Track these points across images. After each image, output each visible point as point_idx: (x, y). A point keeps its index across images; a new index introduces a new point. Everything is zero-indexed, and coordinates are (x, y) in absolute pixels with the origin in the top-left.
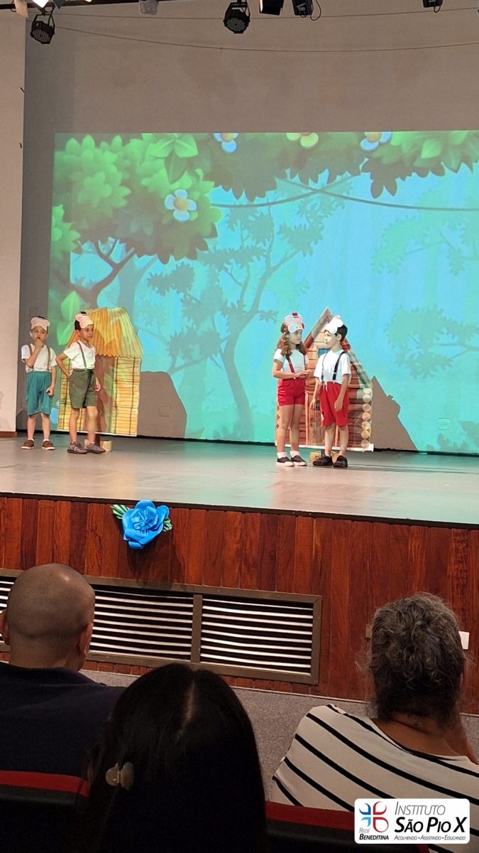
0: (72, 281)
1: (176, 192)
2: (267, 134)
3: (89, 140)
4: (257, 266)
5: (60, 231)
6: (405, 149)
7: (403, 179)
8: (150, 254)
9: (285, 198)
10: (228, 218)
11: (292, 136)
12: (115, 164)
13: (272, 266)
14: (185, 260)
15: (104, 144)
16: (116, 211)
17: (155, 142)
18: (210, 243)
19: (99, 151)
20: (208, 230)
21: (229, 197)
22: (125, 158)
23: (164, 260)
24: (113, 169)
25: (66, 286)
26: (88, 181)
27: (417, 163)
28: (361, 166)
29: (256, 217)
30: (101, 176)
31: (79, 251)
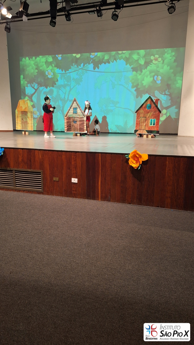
0: (26, 94)
1: (48, 71)
2: (68, 55)
3: (27, 58)
4: (68, 89)
5: (23, 82)
6: (101, 57)
7: (101, 65)
8: (43, 86)
9: (73, 71)
10: (60, 77)
11: (74, 55)
12: (34, 64)
13: (71, 88)
14: (51, 88)
15: (31, 59)
16: (35, 76)
17: (42, 58)
18: (57, 83)
19: (30, 61)
20: (56, 80)
21: (60, 71)
22: (36, 62)
23: (47, 88)
24: (33, 65)
25: (25, 95)
26: (28, 69)
27: (104, 61)
28: (91, 62)
29: (67, 76)
30: (31, 67)
31: (27, 86)
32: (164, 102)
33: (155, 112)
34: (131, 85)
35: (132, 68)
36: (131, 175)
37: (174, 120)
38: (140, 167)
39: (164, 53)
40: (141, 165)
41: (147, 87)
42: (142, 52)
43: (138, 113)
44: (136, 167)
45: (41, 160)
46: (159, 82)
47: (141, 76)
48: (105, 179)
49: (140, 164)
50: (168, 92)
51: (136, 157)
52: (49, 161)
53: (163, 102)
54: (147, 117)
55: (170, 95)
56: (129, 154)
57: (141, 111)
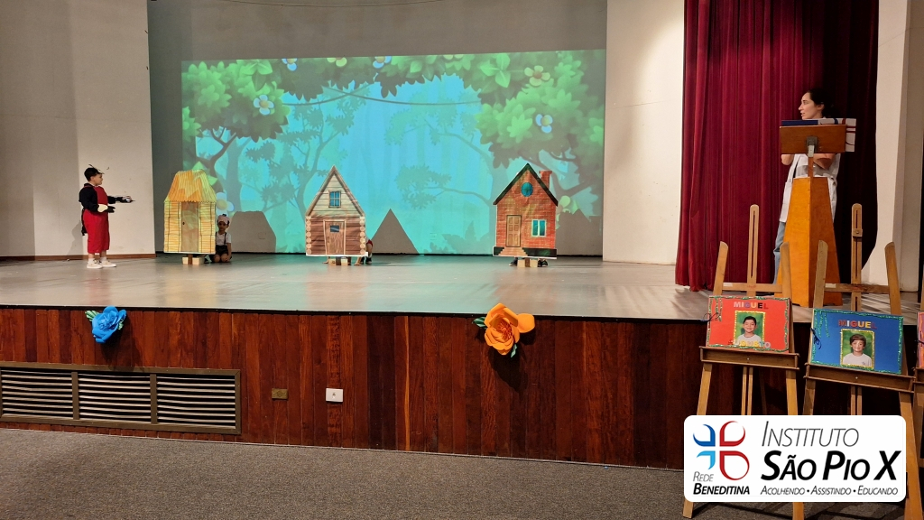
0: (198, 155)
1: (260, 97)
2: (316, 59)
3: (203, 65)
4: (314, 142)
5: (188, 124)
6: (400, 67)
7: (400, 86)
8: (246, 137)
9: (329, 98)
10: (294, 113)
11: (331, 60)
12: (222, 80)
13: (324, 141)
14: (269, 140)
15: (212, 67)
16: (223, 109)
17: (245, 65)
18: (283, 128)
19: (210, 72)
20: (282, 121)
21: (293, 99)
22: (226, 76)
23: (256, 140)
24: (220, 83)
25: (194, 159)
26: (204, 91)
27: (408, 76)
28: (374, 78)
29: (311, 111)
30: (212, 88)
31: (201, 136)
32: (564, 177)
33: (543, 202)
34: (478, 135)
35: (480, 96)
36: (493, 373)
37: (590, 220)
38: (517, 350)
39: (555, 62)
40: (518, 344)
41: (518, 141)
42: (503, 58)
43: (502, 205)
44: (504, 351)
45: (235, 341)
46: (547, 130)
47: (502, 114)
48: (422, 386)
49: (514, 343)
50: (572, 153)
51: (504, 323)
52: (261, 342)
53: (560, 179)
54: (525, 215)
55: (577, 161)
56: (485, 315)
57: (509, 200)
